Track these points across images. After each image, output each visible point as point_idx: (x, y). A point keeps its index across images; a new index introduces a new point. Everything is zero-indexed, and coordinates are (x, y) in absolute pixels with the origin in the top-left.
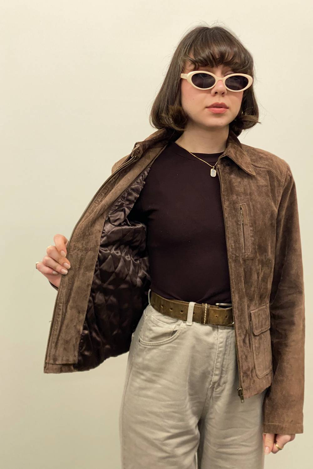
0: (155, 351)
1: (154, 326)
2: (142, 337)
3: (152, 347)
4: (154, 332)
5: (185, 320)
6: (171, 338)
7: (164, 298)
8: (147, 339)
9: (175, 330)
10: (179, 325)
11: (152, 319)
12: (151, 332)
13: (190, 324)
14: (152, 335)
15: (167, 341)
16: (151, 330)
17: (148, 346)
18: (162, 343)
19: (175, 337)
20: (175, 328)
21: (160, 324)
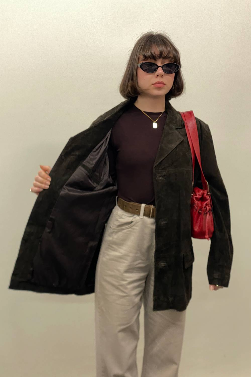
0: (120, 233)
1: (119, 218)
2: (112, 225)
3: (118, 231)
4: (119, 222)
5: (139, 215)
6: (130, 225)
7: (126, 201)
8: (115, 226)
9: (132, 221)
10: (135, 218)
11: (119, 214)
12: (118, 222)
13: (142, 217)
14: (118, 224)
15: (128, 227)
16: (117, 220)
17: (116, 230)
18: (124, 229)
19: (133, 225)
20: (132, 220)
21: (123, 217)
